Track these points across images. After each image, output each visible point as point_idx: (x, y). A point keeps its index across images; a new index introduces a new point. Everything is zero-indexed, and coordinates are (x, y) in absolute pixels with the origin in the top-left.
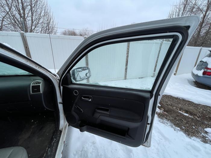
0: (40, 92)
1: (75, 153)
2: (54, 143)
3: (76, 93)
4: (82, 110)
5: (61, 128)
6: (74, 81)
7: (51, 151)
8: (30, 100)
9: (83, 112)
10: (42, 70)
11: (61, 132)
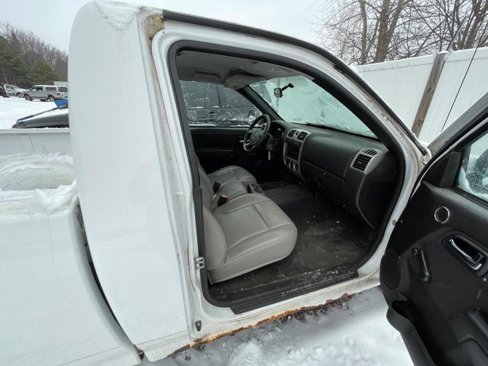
0: (363, 170)
1: (351, 342)
2: (331, 274)
3: (443, 215)
4: (427, 274)
5: (362, 270)
6: (465, 184)
7: (319, 279)
8: (344, 176)
9: (426, 279)
10: (392, 126)
11: (356, 275)
